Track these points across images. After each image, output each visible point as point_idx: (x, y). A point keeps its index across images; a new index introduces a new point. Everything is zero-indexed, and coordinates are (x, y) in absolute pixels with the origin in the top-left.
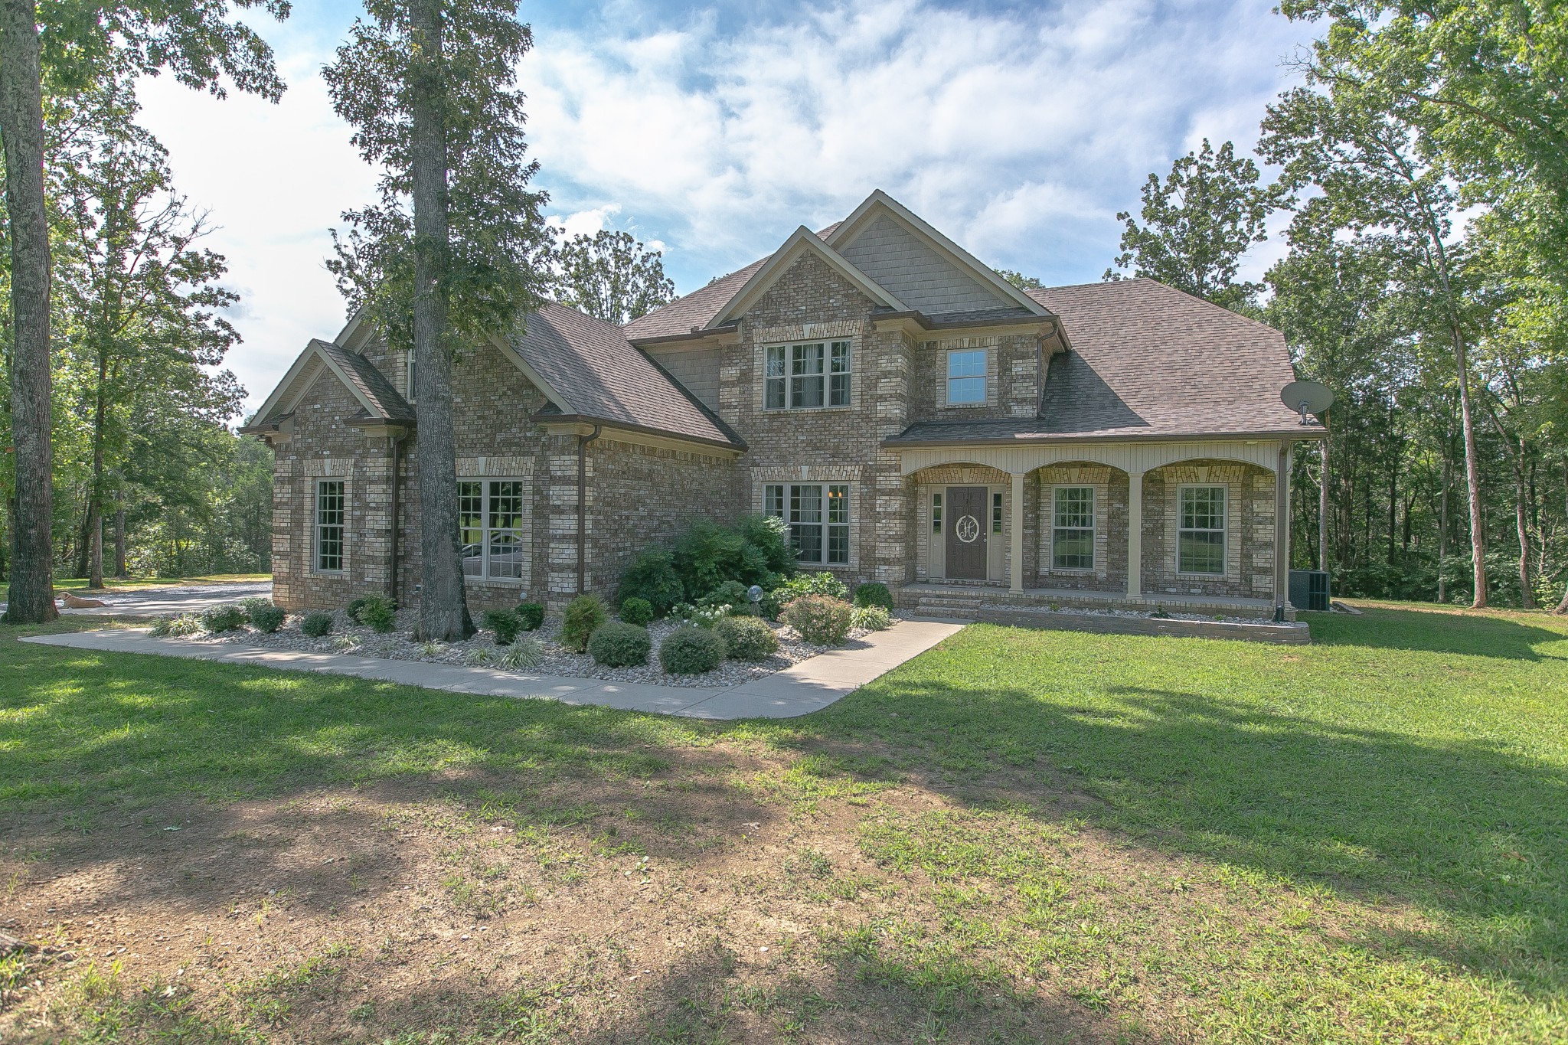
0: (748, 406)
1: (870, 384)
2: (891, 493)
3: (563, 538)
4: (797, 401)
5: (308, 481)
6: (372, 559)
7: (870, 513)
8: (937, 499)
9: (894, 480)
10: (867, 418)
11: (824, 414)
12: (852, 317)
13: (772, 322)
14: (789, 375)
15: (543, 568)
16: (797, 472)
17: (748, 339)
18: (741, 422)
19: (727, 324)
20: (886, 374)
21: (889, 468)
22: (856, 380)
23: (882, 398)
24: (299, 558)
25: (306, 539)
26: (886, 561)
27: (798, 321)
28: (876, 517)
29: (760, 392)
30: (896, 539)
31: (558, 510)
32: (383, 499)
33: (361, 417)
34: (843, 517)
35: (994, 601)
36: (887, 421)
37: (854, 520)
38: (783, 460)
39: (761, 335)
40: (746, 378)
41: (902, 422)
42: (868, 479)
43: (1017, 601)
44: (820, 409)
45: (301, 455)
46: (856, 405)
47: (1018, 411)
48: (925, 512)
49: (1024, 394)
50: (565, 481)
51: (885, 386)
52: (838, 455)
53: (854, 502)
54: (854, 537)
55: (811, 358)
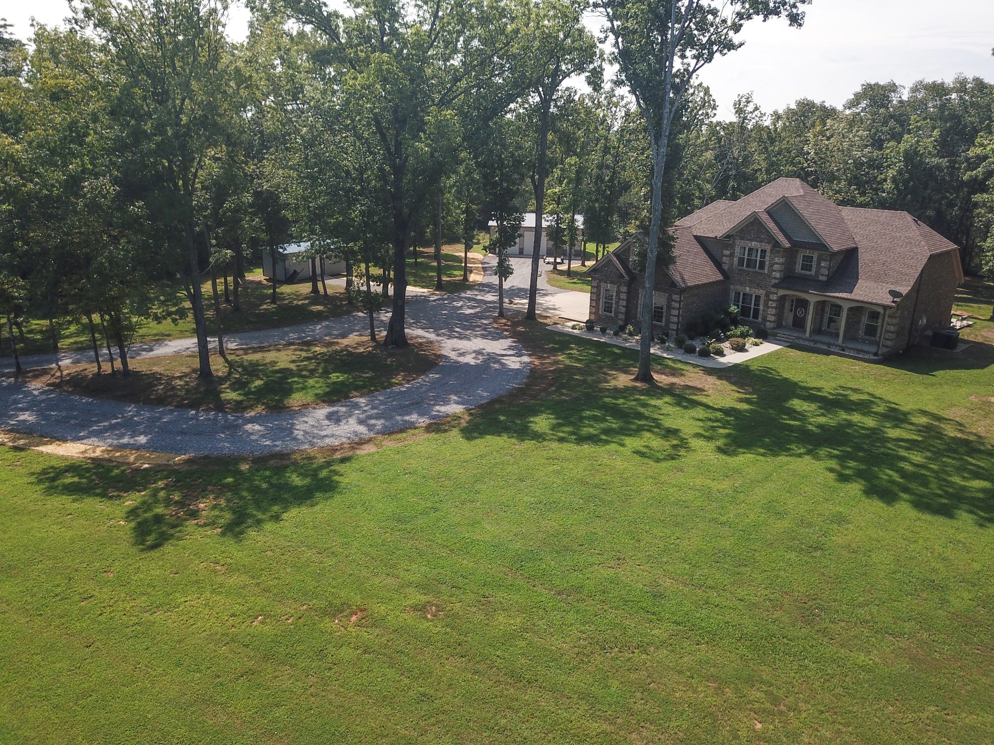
0: (732, 264)
1: (771, 265)
2: (773, 301)
3: (674, 316)
4: (748, 266)
5: (602, 289)
6: (621, 313)
7: (766, 306)
8: (793, 301)
9: (775, 297)
10: (769, 276)
11: (755, 272)
12: (769, 243)
13: (742, 238)
14: (746, 257)
15: (668, 322)
16: (746, 289)
17: (734, 242)
18: (729, 269)
19: (728, 236)
20: (776, 263)
21: (774, 293)
22: (767, 263)
23: (774, 271)
24: (598, 309)
25: (601, 304)
26: (770, 321)
27: (751, 240)
28: (768, 307)
29: (736, 260)
30: (774, 315)
31: (674, 308)
32: (625, 298)
33: (622, 276)
34: (758, 305)
35: (800, 338)
36: (775, 278)
37: (761, 307)
38: (741, 284)
39: (738, 242)
40: (732, 255)
41: (780, 278)
42: (767, 295)
43: (806, 339)
44: (754, 270)
45: (600, 281)
46: (766, 271)
47: (821, 278)
48: (787, 305)
49: (823, 273)
50: (676, 301)
51: (776, 267)
52: (759, 286)
53: (762, 302)
54: (761, 312)
55: (754, 253)
